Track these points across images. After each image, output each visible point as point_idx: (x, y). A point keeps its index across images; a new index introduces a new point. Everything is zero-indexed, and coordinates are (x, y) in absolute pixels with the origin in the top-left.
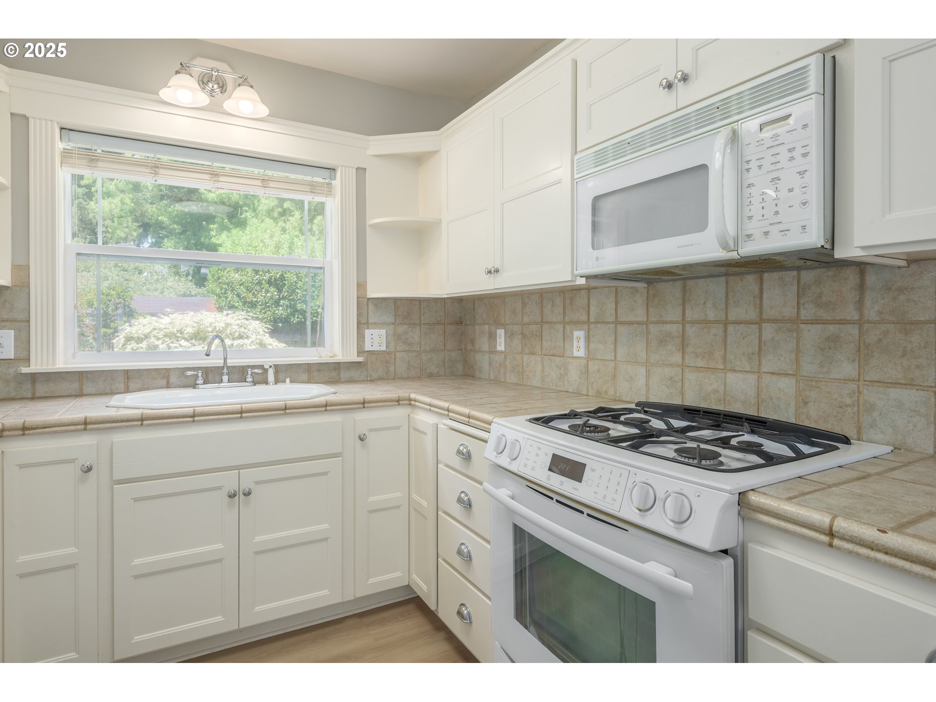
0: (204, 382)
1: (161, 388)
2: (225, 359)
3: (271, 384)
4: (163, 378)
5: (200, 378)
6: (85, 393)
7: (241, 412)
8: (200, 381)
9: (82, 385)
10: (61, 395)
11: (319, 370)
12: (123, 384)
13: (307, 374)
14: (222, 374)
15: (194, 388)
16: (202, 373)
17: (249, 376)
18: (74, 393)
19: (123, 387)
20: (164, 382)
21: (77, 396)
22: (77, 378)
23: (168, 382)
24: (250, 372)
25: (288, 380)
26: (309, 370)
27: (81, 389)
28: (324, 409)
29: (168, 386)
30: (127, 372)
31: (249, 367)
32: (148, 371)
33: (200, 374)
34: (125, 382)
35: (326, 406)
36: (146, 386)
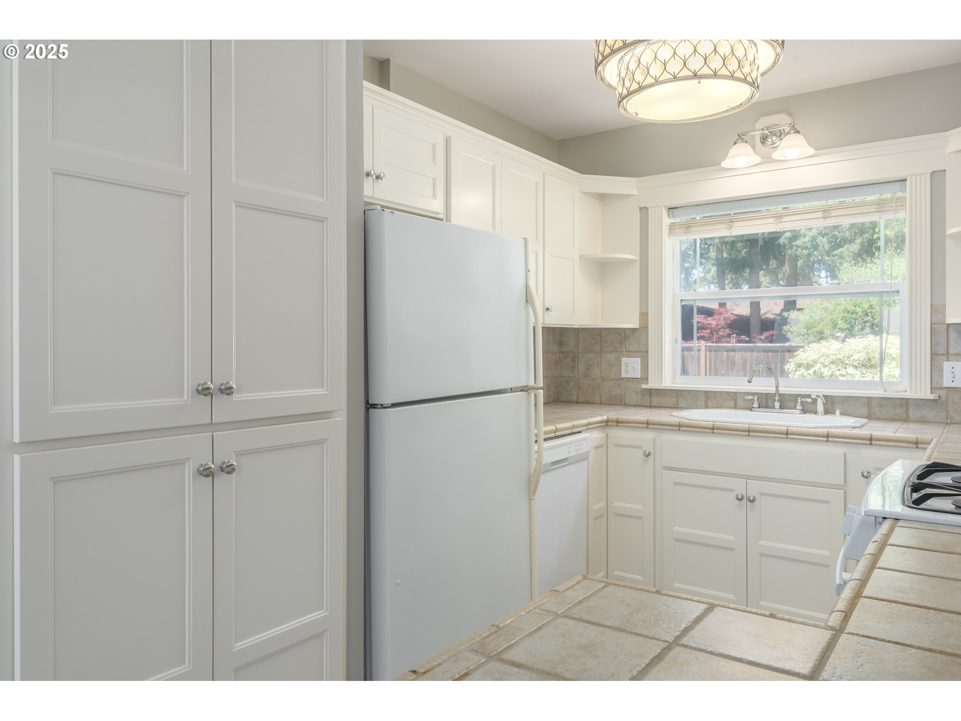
0: (759, 406)
1: (730, 408)
2: (777, 387)
3: (820, 414)
4: (732, 400)
5: (756, 402)
6: (679, 406)
7: (749, 431)
8: (756, 405)
9: (678, 400)
10: (666, 406)
11: (881, 405)
12: (704, 402)
13: (867, 408)
14: (775, 401)
15: (751, 411)
16: (758, 398)
17: (799, 404)
18: (673, 406)
19: (704, 404)
20: (732, 403)
21: (674, 408)
22: (675, 394)
23: (736, 404)
24: (799, 401)
25: (838, 412)
26: (869, 404)
27: (677, 403)
28: (825, 439)
29: (736, 407)
30: (706, 393)
31: (799, 395)
32: (721, 393)
33: (756, 399)
34: (705, 401)
35: (828, 436)
36: (719, 406)
